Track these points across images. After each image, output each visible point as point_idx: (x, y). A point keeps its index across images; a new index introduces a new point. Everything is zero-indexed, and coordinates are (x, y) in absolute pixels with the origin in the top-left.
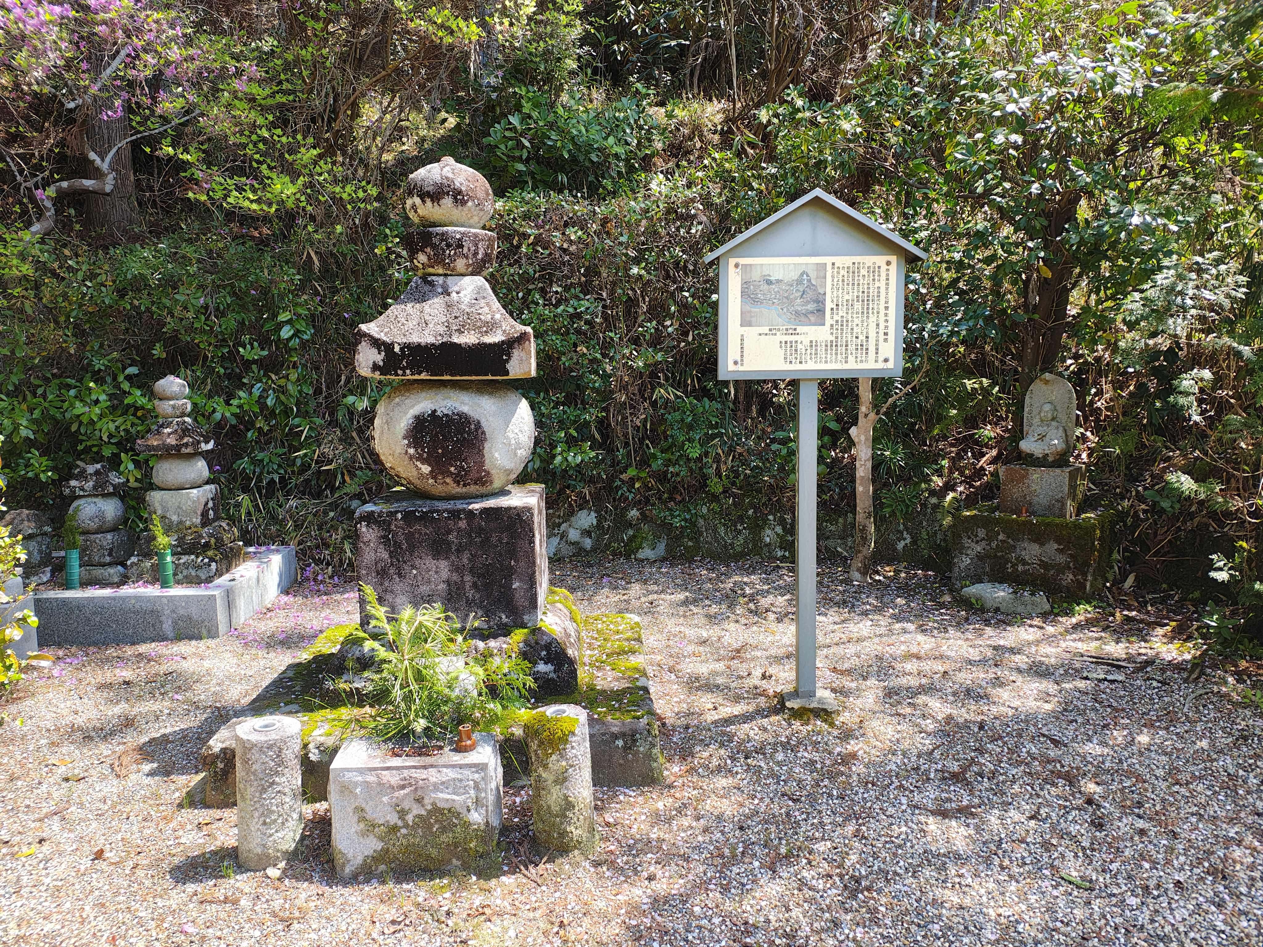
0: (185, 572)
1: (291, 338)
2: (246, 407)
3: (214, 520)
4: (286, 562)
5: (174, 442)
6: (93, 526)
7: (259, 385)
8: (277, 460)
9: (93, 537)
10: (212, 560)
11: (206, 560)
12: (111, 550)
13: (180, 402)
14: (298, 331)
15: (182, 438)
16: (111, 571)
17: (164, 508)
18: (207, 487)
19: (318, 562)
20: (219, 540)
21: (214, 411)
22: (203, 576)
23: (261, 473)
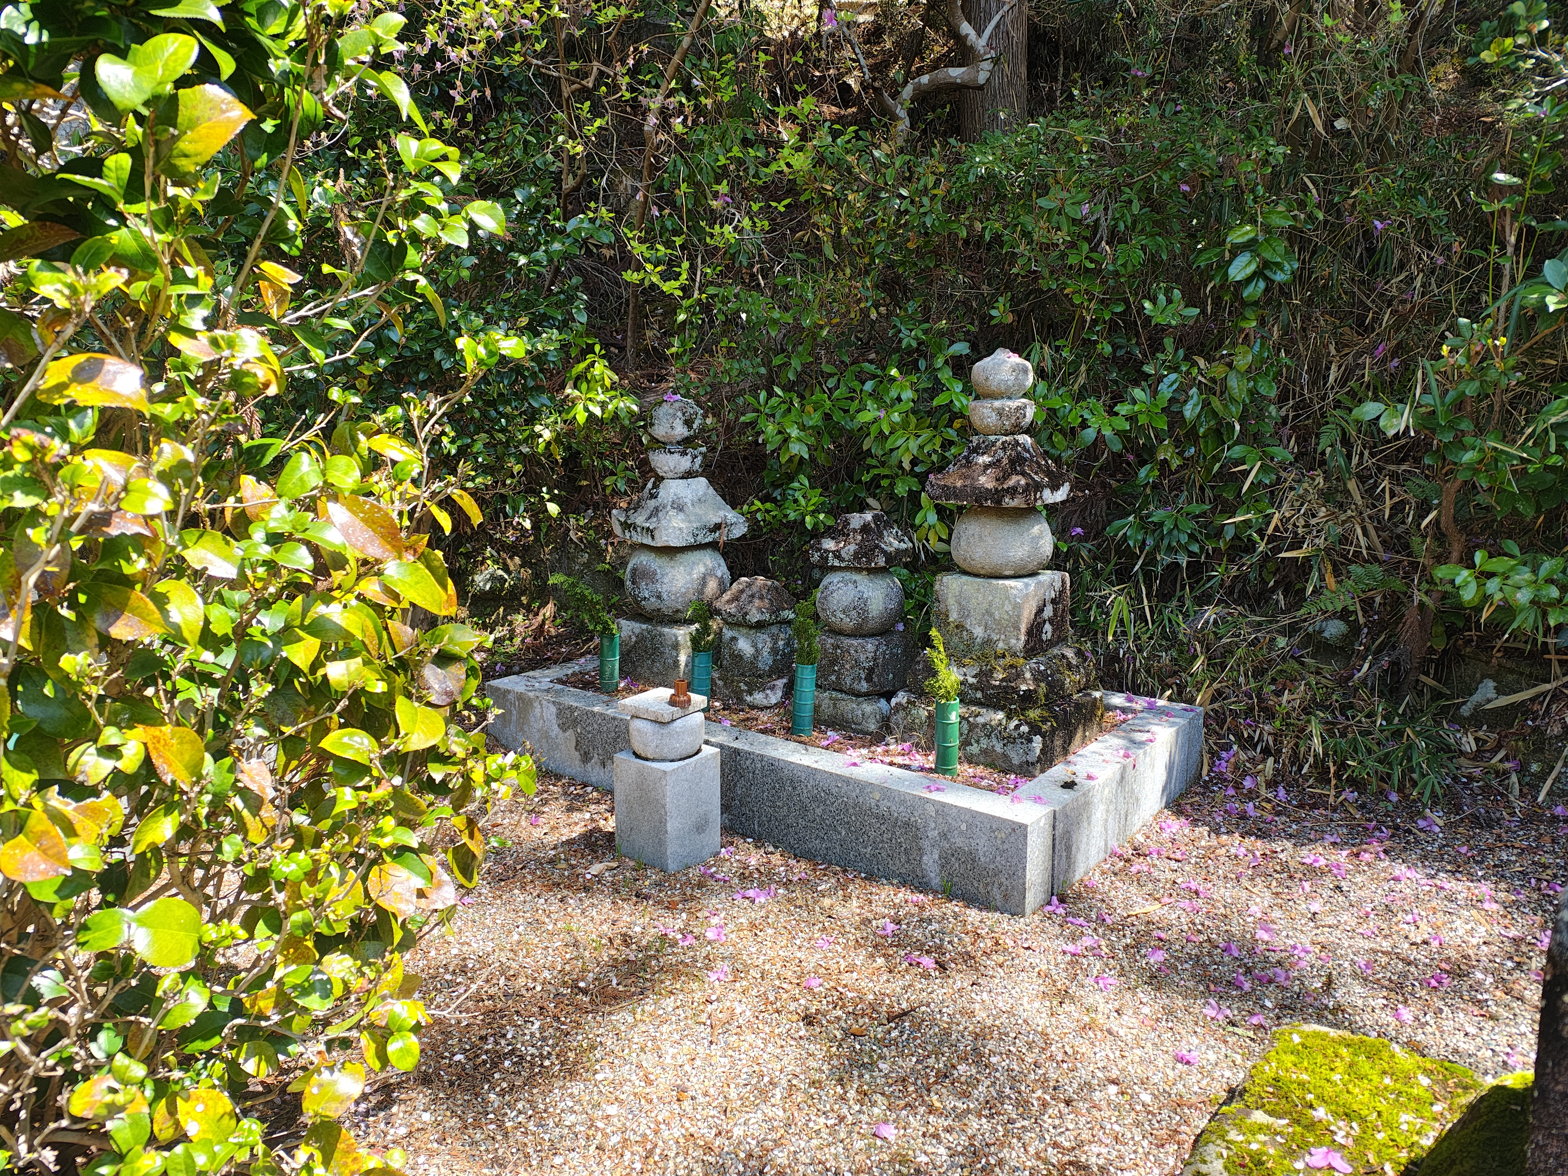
0: (984, 743)
1: (1248, 280)
2: (1143, 420)
3: (1052, 644)
4: (1186, 740)
5: (990, 485)
6: (848, 623)
7: (1173, 376)
8: (1189, 526)
9: (847, 641)
10: (1035, 729)
11: (1025, 729)
12: (871, 670)
13: (1014, 404)
14: (1266, 265)
15: (1006, 477)
16: (868, 708)
17: (962, 608)
18: (1047, 576)
19: (1248, 743)
20: (1055, 687)
21: (1084, 425)
22: (1016, 756)
23: (1157, 548)
